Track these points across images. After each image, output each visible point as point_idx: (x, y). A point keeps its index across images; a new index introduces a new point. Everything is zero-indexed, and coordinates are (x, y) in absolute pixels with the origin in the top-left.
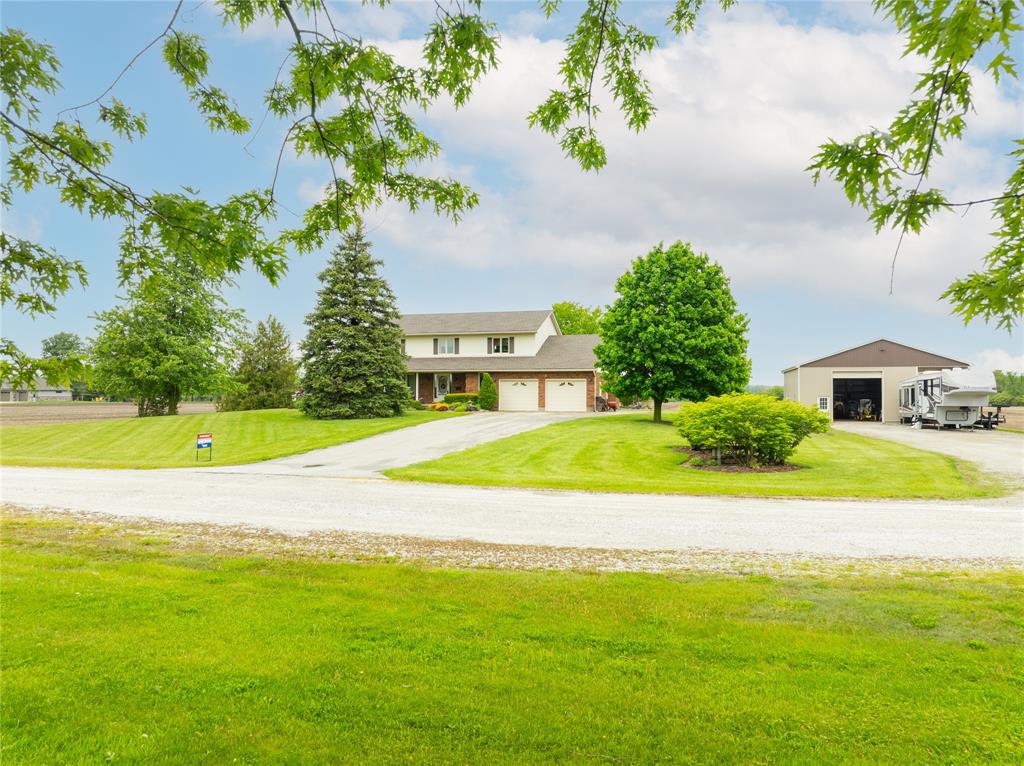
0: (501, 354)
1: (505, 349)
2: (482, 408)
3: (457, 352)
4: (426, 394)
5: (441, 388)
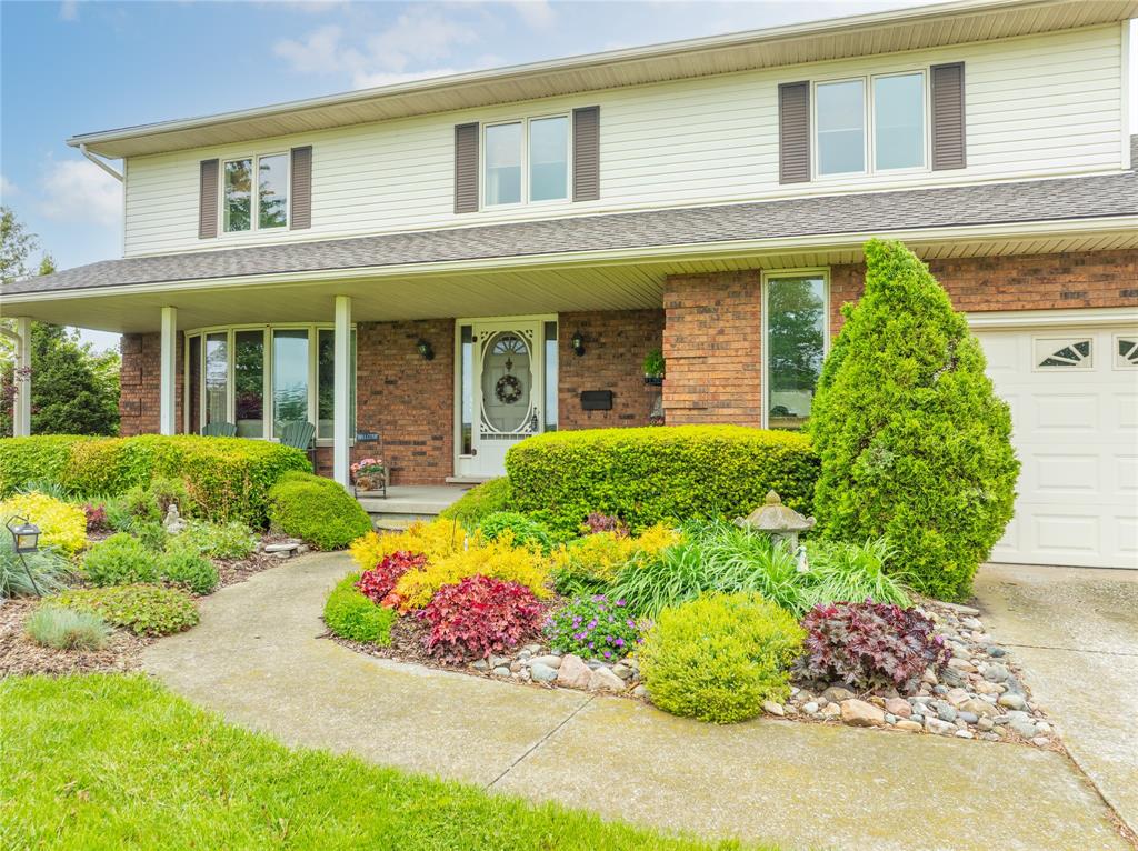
4: (415, 430)
5: (495, 400)
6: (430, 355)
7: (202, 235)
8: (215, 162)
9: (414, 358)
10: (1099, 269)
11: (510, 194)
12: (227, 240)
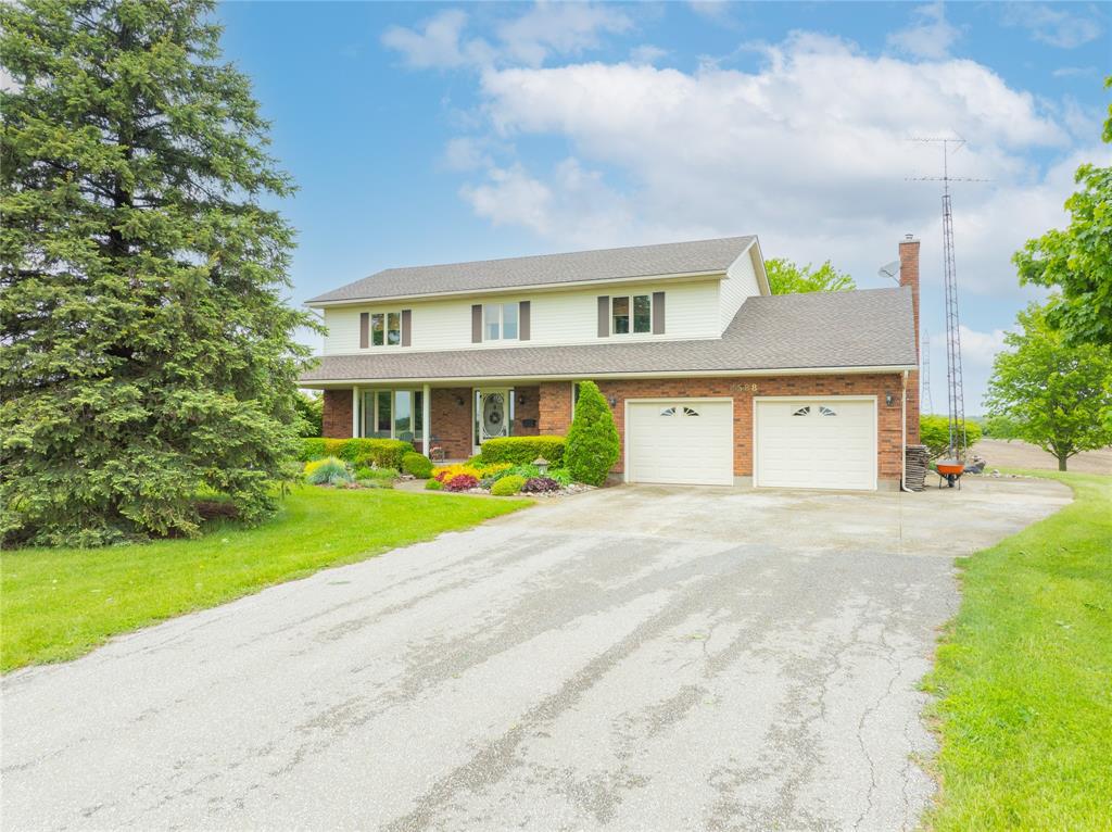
0: (632, 337)
1: (642, 325)
2: (575, 478)
3: (525, 335)
4: (456, 436)
5: (489, 422)
6: (462, 403)
7: (362, 347)
8: (367, 314)
9: (456, 404)
10: (673, 385)
11: (495, 336)
12: (373, 350)
